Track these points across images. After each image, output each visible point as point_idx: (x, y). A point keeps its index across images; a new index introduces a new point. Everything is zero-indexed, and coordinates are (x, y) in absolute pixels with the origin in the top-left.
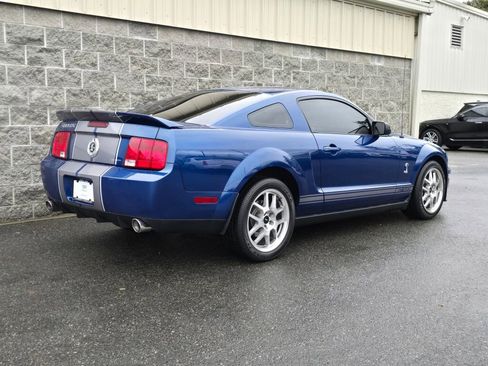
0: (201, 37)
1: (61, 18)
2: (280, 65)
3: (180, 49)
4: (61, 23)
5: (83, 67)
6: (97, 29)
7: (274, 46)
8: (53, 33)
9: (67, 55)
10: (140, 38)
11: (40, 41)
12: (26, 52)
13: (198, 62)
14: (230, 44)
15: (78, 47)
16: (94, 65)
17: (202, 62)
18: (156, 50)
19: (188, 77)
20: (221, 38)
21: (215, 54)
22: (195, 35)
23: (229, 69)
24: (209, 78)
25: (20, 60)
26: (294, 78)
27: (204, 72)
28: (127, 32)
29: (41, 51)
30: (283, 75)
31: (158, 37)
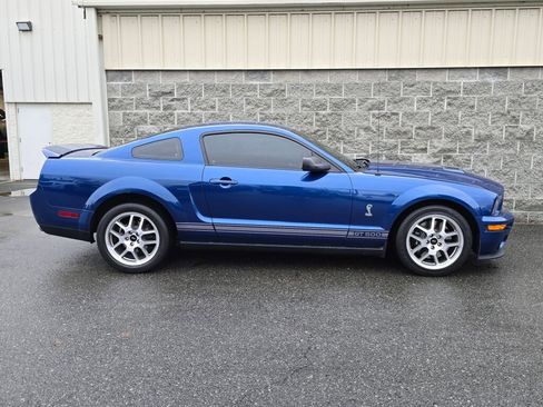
0: (319, 74)
1: (188, 74)
2: (427, 91)
3: (295, 88)
4: (187, 79)
5: (205, 109)
6: (217, 80)
7: (417, 73)
8: (181, 86)
9: (192, 102)
10: (254, 83)
11: (171, 93)
12: (162, 102)
13: (314, 98)
14: (355, 78)
15: (200, 95)
16: (213, 107)
17: (319, 97)
18: (269, 91)
19: (304, 111)
20: (343, 74)
21: (337, 89)
22: (313, 74)
23: (354, 101)
24: (328, 111)
25: (158, 108)
26: (449, 104)
27: (322, 106)
28: (242, 79)
29: (172, 100)
30: (431, 102)
31: (273, 80)
